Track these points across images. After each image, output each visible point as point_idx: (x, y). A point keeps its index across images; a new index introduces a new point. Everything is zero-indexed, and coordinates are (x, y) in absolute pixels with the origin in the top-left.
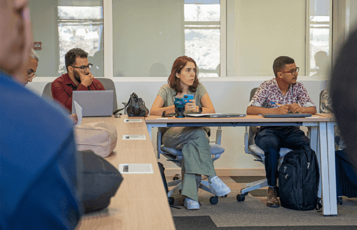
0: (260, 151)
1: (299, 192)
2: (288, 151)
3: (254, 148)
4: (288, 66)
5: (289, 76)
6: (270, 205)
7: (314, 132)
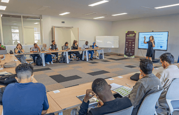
0: (32, 57)
1: (39, 63)
2: (37, 57)
3: (31, 57)
4: (36, 45)
5: (36, 46)
6: (35, 65)
7: (41, 55)
